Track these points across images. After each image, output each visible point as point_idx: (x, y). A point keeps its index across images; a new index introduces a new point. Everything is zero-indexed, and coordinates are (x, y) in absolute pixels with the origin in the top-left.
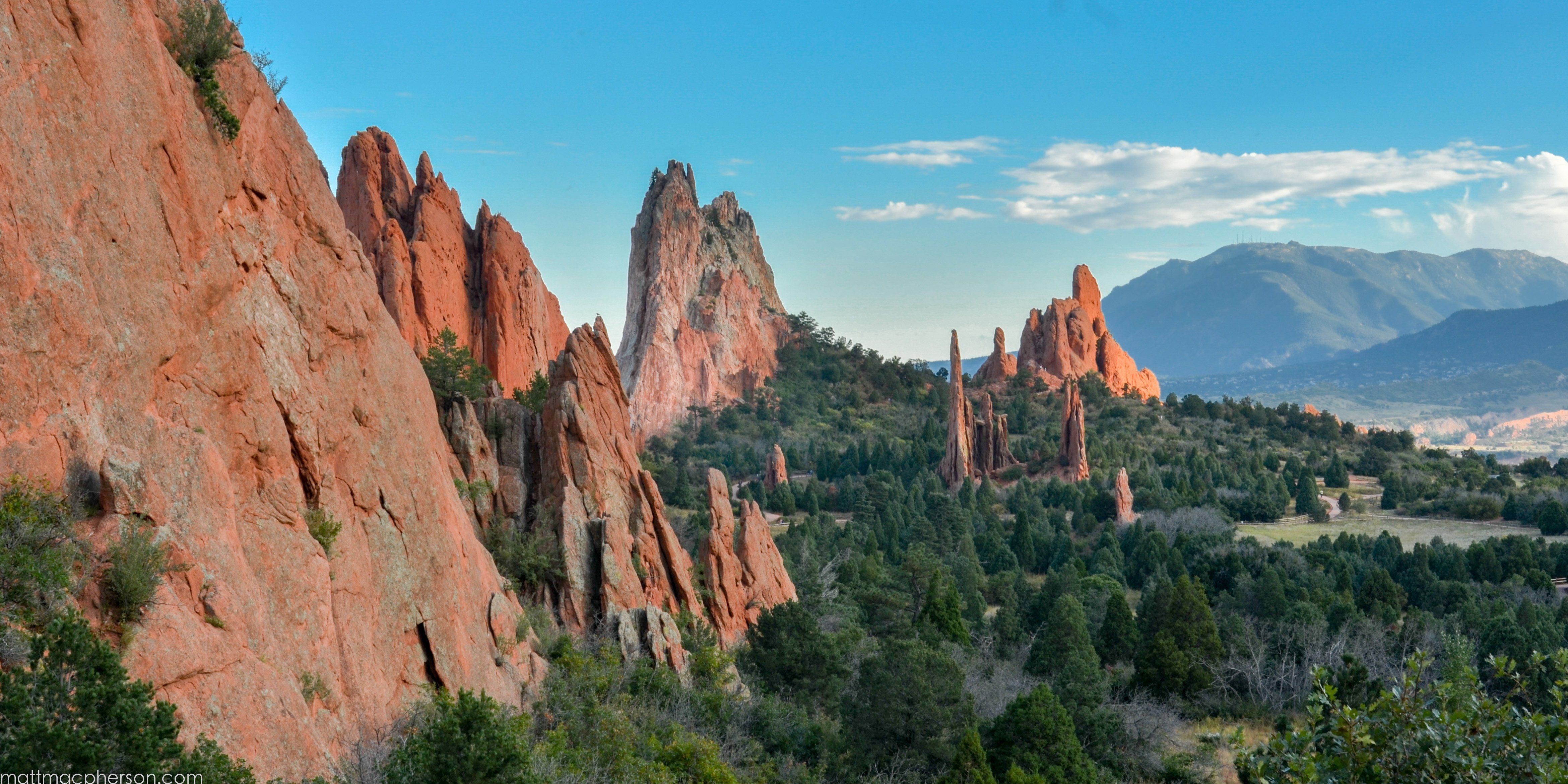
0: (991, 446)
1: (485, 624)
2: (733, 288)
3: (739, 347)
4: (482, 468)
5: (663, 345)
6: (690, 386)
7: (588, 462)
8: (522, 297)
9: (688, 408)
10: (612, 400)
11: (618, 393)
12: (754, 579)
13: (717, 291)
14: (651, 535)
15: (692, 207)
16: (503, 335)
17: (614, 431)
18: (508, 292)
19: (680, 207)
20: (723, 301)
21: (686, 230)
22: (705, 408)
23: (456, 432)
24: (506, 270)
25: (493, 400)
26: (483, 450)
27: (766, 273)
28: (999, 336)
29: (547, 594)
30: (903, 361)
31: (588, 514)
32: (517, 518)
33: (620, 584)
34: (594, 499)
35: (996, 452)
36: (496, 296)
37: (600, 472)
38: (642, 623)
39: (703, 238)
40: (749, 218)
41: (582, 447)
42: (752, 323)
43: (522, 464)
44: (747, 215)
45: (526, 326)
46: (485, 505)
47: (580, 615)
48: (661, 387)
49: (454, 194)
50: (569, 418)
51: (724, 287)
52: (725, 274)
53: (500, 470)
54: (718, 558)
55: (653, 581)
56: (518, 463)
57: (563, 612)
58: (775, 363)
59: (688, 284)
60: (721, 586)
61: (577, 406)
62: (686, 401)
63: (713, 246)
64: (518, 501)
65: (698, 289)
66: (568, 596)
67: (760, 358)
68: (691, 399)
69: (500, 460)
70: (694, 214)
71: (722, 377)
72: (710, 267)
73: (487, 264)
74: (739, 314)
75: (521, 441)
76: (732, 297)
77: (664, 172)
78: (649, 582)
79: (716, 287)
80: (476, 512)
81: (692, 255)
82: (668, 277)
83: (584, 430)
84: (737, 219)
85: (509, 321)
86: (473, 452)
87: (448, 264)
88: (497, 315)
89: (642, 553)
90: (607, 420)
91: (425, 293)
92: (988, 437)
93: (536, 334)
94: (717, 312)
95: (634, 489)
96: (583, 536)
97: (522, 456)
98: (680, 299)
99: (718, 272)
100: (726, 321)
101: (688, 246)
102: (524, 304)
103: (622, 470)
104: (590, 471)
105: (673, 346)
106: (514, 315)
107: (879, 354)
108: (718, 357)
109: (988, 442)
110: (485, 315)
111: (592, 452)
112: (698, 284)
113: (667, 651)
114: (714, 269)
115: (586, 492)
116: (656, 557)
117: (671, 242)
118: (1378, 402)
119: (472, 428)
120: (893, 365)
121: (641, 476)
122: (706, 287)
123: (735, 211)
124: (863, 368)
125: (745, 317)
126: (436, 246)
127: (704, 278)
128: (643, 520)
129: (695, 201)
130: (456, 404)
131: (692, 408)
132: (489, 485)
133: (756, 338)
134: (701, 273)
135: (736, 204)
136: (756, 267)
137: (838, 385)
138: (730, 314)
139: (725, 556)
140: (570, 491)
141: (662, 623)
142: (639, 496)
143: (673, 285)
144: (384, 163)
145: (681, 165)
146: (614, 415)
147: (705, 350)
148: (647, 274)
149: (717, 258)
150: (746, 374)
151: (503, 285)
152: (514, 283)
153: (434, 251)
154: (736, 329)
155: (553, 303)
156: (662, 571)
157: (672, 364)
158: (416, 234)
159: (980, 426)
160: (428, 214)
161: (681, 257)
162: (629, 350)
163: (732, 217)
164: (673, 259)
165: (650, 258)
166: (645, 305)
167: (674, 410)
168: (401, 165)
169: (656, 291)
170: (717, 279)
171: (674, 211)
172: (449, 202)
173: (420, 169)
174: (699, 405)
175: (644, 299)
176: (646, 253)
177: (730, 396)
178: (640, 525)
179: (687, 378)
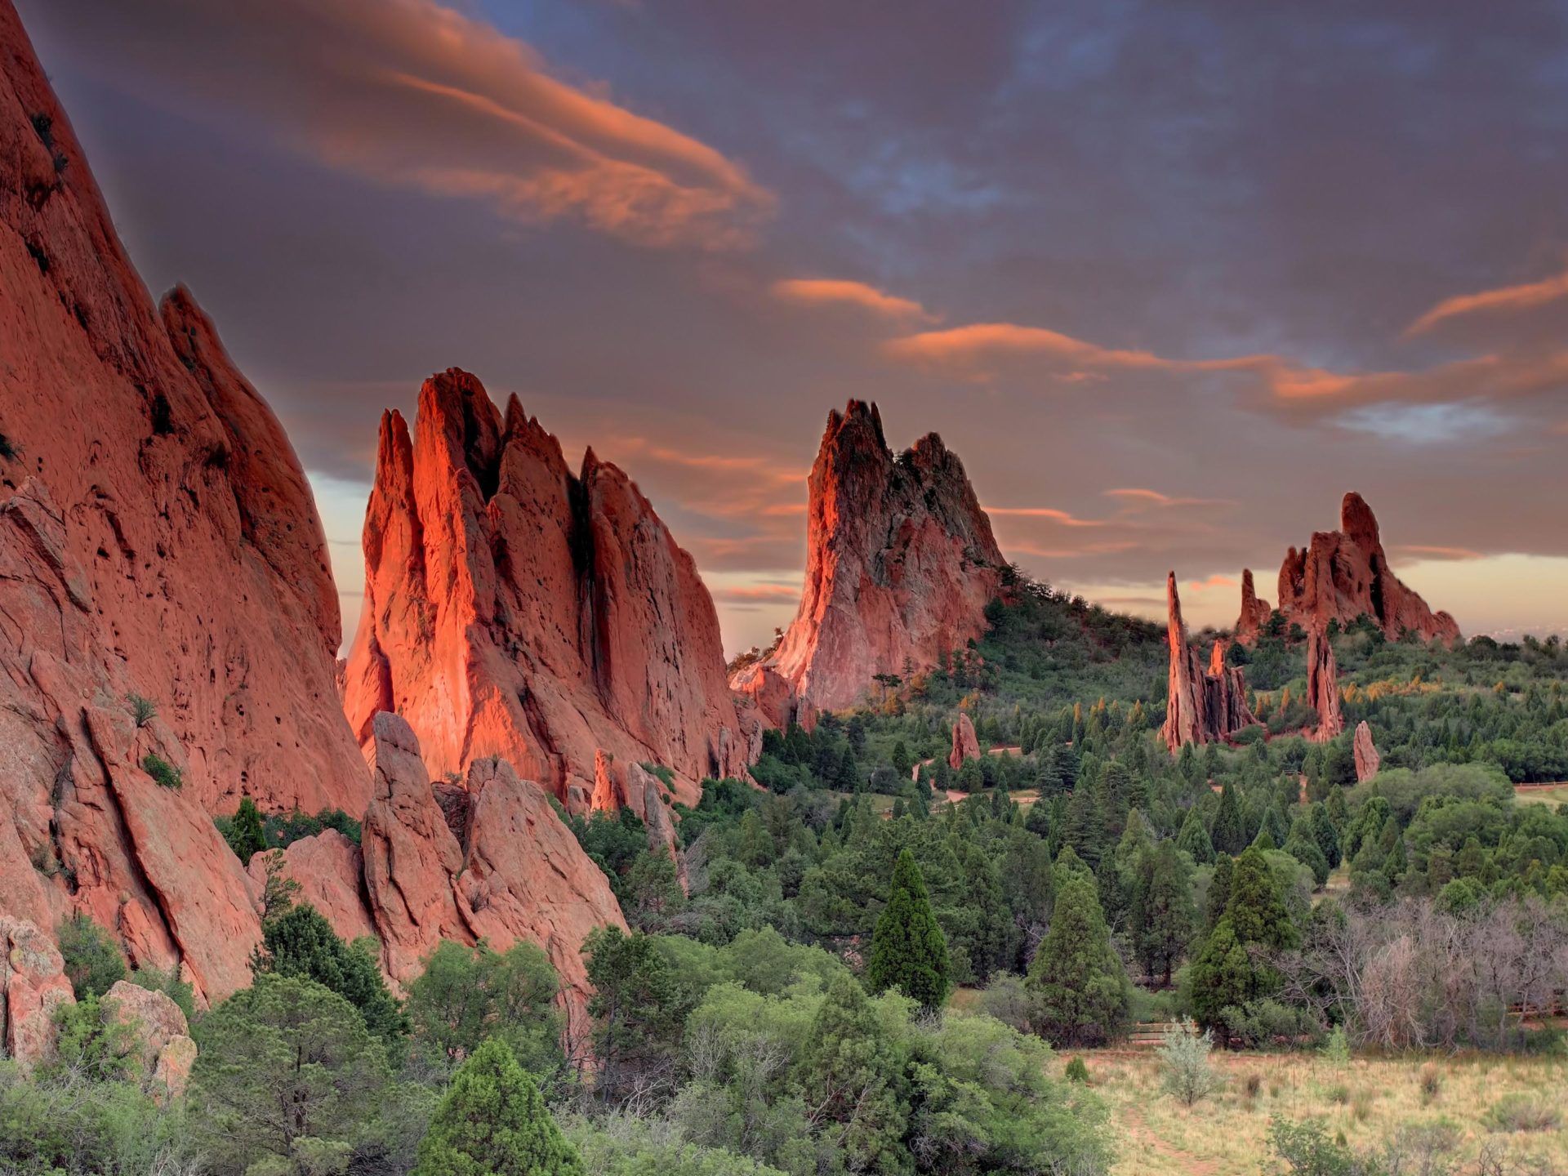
0: (1224, 705)
2: (927, 538)
3: (936, 604)
5: (842, 607)
6: (875, 652)
8: (638, 554)
9: (874, 678)
13: (907, 543)
15: (874, 448)
16: (614, 598)
18: (618, 549)
19: (858, 449)
20: (914, 553)
21: (867, 475)
22: (894, 676)
24: (616, 523)
27: (981, 522)
28: (1249, 582)
35: (1230, 712)
36: (604, 555)
39: (890, 483)
40: (958, 461)
42: (953, 579)
44: (954, 458)
45: (643, 586)
48: (841, 654)
49: (553, 440)
51: (915, 536)
52: (916, 521)
58: (983, 623)
59: (874, 537)
62: (873, 670)
63: (901, 491)
65: (884, 541)
67: (962, 618)
68: (878, 667)
70: (878, 456)
71: (915, 640)
72: (899, 515)
73: (594, 517)
74: (935, 565)
76: (925, 548)
77: (843, 411)
79: (906, 538)
81: (876, 503)
82: (847, 529)
84: (944, 463)
85: (620, 581)
87: (544, 520)
88: (606, 575)
89: (70, 834)
91: (510, 553)
92: (1220, 694)
93: (658, 597)
94: (908, 566)
95: (62, 736)
98: (863, 554)
99: (908, 521)
100: (919, 575)
101: (871, 493)
102: (640, 562)
103: (37, 706)
105: (855, 608)
106: (627, 575)
107: (1105, 608)
108: (910, 617)
109: (1220, 700)
110: (592, 576)
112: (885, 535)
114: (903, 518)
117: (850, 489)
120: (1121, 619)
121: (86, 715)
122: (894, 538)
123: (941, 454)
124: (1087, 624)
125: (943, 571)
126: (525, 497)
127: (892, 528)
129: (881, 442)
131: (879, 677)
133: (958, 594)
134: (888, 524)
135: (942, 446)
136: (967, 515)
137: (1056, 643)
138: (923, 567)
142: (71, 746)
143: (853, 538)
144: (468, 409)
145: (863, 404)
147: (892, 610)
148: (824, 527)
149: (907, 505)
150: (943, 636)
151: (612, 542)
152: (626, 538)
153: (523, 505)
154: (931, 585)
155: (684, 559)
156: (120, 860)
157: (853, 627)
158: (501, 487)
159: (1210, 682)
160: (515, 462)
161: (864, 506)
162: (806, 615)
163: (938, 463)
164: (851, 509)
165: (826, 509)
166: (820, 561)
167: (858, 680)
168: (489, 408)
169: (831, 544)
170: (906, 526)
171: (853, 451)
172: (546, 448)
173: (510, 412)
174: (888, 674)
175: (820, 554)
176: (822, 504)
177: (923, 662)
178: (68, 791)
179: (872, 644)
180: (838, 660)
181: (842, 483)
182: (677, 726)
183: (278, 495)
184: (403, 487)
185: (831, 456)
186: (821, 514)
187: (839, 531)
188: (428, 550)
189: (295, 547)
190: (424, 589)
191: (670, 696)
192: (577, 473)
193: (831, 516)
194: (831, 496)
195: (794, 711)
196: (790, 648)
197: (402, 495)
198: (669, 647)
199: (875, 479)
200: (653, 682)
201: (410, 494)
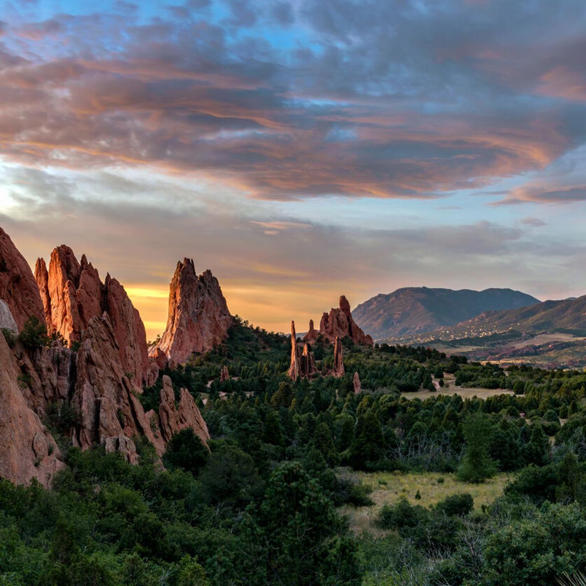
1: (30, 447)
2: (209, 306)
3: (212, 328)
4: (49, 377)
5: (182, 328)
6: (192, 344)
7: (97, 374)
8: (123, 310)
10: (110, 347)
11: (113, 344)
12: (186, 421)
13: (203, 308)
14: (127, 404)
15: (193, 275)
17: (110, 360)
18: (117, 308)
20: (205, 311)
22: (199, 352)
23: (37, 362)
25: (57, 348)
26: (49, 370)
27: (223, 301)
28: (312, 323)
29: (74, 432)
30: (275, 333)
31: (96, 396)
32: (64, 399)
33: (108, 426)
34: (99, 389)
35: (310, 367)
37: (102, 378)
38: (117, 443)
39: (197, 287)
40: (216, 279)
41: (94, 367)
42: (217, 320)
43: (69, 375)
45: (125, 322)
46: (50, 393)
47: (89, 441)
49: (96, 270)
50: (88, 354)
51: (206, 305)
52: (206, 300)
53: (57, 378)
54: (167, 412)
55: (128, 424)
56: (67, 374)
57: (81, 439)
58: (227, 335)
59: (192, 305)
60: (168, 424)
61: (92, 350)
62: (191, 350)
63: (201, 290)
64: (65, 392)
65: (196, 307)
66: (83, 432)
67: (220, 333)
68: (193, 349)
69: (59, 374)
70: (194, 278)
71: (205, 340)
72: (200, 298)
74: (212, 316)
75: (69, 365)
76: (209, 309)
77: (182, 262)
78: (126, 424)
79: (202, 306)
80: (45, 395)
81: (193, 294)
82: (184, 302)
83: (95, 360)
84: (212, 280)
85: (118, 319)
86: (44, 370)
87: (93, 298)
89: (123, 412)
90: (107, 356)
91: (83, 309)
92: (306, 362)
94: (203, 315)
95: (119, 385)
96: (92, 406)
97: (69, 371)
98: (189, 311)
99: (203, 300)
100: (206, 319)
101: (192, 290)
102: (124, 313)
103: (114, 377)
104: (97, 377)
105: (186, 329)
106: (120, 317)
107: (266, 331)
108: (204, 333)
109: (306, 364)
111: (99, 369)
112: (196, 305)
113: (128, 456)
115: (95, 386)
116: (130, 414)
117: (185, 289)
118: (457, 346)
119: (44, 360)
120: (271, 335)
121: (123, 379)
122: (199, 306)
123: (211, 277)
124: (260, 336)
125: (214, 317)
126: (88, 290)
128: (123, 398)
129: (194, 273)
130: (38, 350)
131: (193, 352)
132: (52, 385)
133: (219, 325)
134: (197, 301)
135: (211, 274)
136: (220, 298)
137: (250, 342)
138: (208, 316)
139: (170, 412)
140: (86, 386)
141: (126, 443)
142: (121, 388)
143: (186, 305)
144: (68, 259)
145: (189, 260)
146: (110, 353)
147: (198, 330)
148: (176, 302)
149: (203, 295)
150: (215, 339)
151: (116, 306)
152: (120, 305)
153: (87, 293)
154: (210, 322)
155: (136, 312)
156: (133, 420)
157: (185, 336)
158: (80, 286)
159: (303, 357)
160: (84, 278)
161: (189, 295)
162: (169, 331)
163: (210, 280)
164: (185, 295)
165: (177, 295)
166: (175, 313)
167: (187, 353)
168: (75, 259)
169: (179, 308)
171: (186, 277)
172: (94, 273)
173: (82, 261)
174: (196, 351)
175: (174, 311)
176: (175, 293)
177: (208, 348)
178: (122, 400)
179: (191, 341)
180: (180, 347)
181: (182, 286)
182: (133, 369)
183: (30, 291)
184: (44, 285)
185: (179, 278)
186: (175, 297)
187: (181, 303)
188: (53, 307)
189: (35, 308)
190: (51, 320)
191: (132, 358)
192: (103, 281)
193: (178, 298)
194: (178, 291)
195: (167, 364)
196: (163, 342)
197: (43, 287)
198: (132, 341)
199: (193, 286)
200: (127, 353)
201: (46, 287)
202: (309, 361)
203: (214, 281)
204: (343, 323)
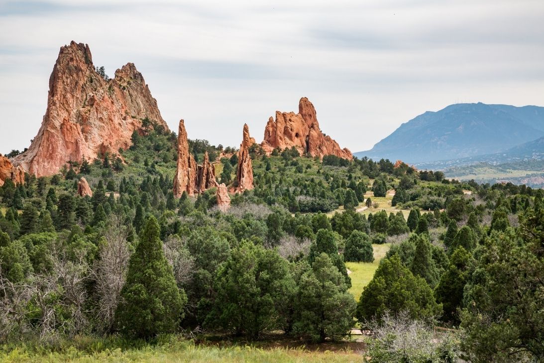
0: (204, 178)
2: (104, 104)
3: (104, 133)
5: (53, 131)
6: (69, 152)
9: (68, 162)
13: (92, 105)
15: (82, 64)
19: (71, 64)
20: (95, 110)
21: (75, 75)
22: (76, 162)
35: (207, 179)
39: (88, 80)
40: (142, 75)
42: (116, 123)
44: (140, 74)
48: (53, 152)
51: (97, 103)
52: (99, 96)
58: (129, 142)
59: (77, 102)
62: (67, 159)
63: (93, 84)
65: (82, 105)
68: (70, 158)
70: (83, 68)
71: (90, 147)
72: (90, 94)
74: (106, 117)
76: (101, 108)
79: (92, 103)
81: (79, 88)
82: (62, 98)
84: (135, 76)
94: (91, 116)
98: (70, 109)
100: (96, 120)
101: (77, 83)
105: (60, 132)
108: (89, 137)
112: (83, 102)
117: (65, 80)
118: (508, 170)
122: (86, 103)
123: (134, 72)
125: (110, 119)
127: (86, 99)
131: (70, 162)
133: (118, 130)
134: (85, 97)
135: (135, 69)
138: (99, 116)
143: (64, 102)
145: (79, 44)
147: (79, 133)
149: (94, 89)
154: (102, 125)
157: (59, 140)
159: (200, 168)
162: (40, 134)
164: (66, 89)
165: (54, 88)
167: (60, 163)
170: (92, 99)
174: (73, 161)
179: (68, 148)
180: (51, 154)
193: (55, 92)
194: (56, 84)
195: (12, 174)
199: (79, 77)
202: (208, 174)
203: (138, 77)
204: (291, 130)
